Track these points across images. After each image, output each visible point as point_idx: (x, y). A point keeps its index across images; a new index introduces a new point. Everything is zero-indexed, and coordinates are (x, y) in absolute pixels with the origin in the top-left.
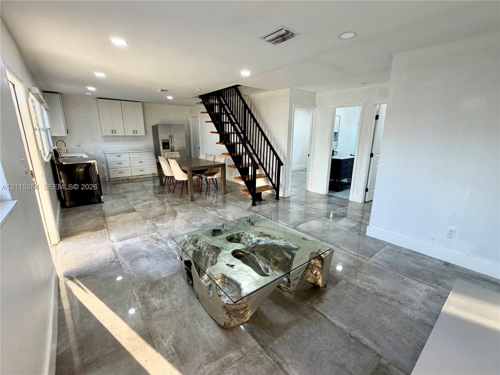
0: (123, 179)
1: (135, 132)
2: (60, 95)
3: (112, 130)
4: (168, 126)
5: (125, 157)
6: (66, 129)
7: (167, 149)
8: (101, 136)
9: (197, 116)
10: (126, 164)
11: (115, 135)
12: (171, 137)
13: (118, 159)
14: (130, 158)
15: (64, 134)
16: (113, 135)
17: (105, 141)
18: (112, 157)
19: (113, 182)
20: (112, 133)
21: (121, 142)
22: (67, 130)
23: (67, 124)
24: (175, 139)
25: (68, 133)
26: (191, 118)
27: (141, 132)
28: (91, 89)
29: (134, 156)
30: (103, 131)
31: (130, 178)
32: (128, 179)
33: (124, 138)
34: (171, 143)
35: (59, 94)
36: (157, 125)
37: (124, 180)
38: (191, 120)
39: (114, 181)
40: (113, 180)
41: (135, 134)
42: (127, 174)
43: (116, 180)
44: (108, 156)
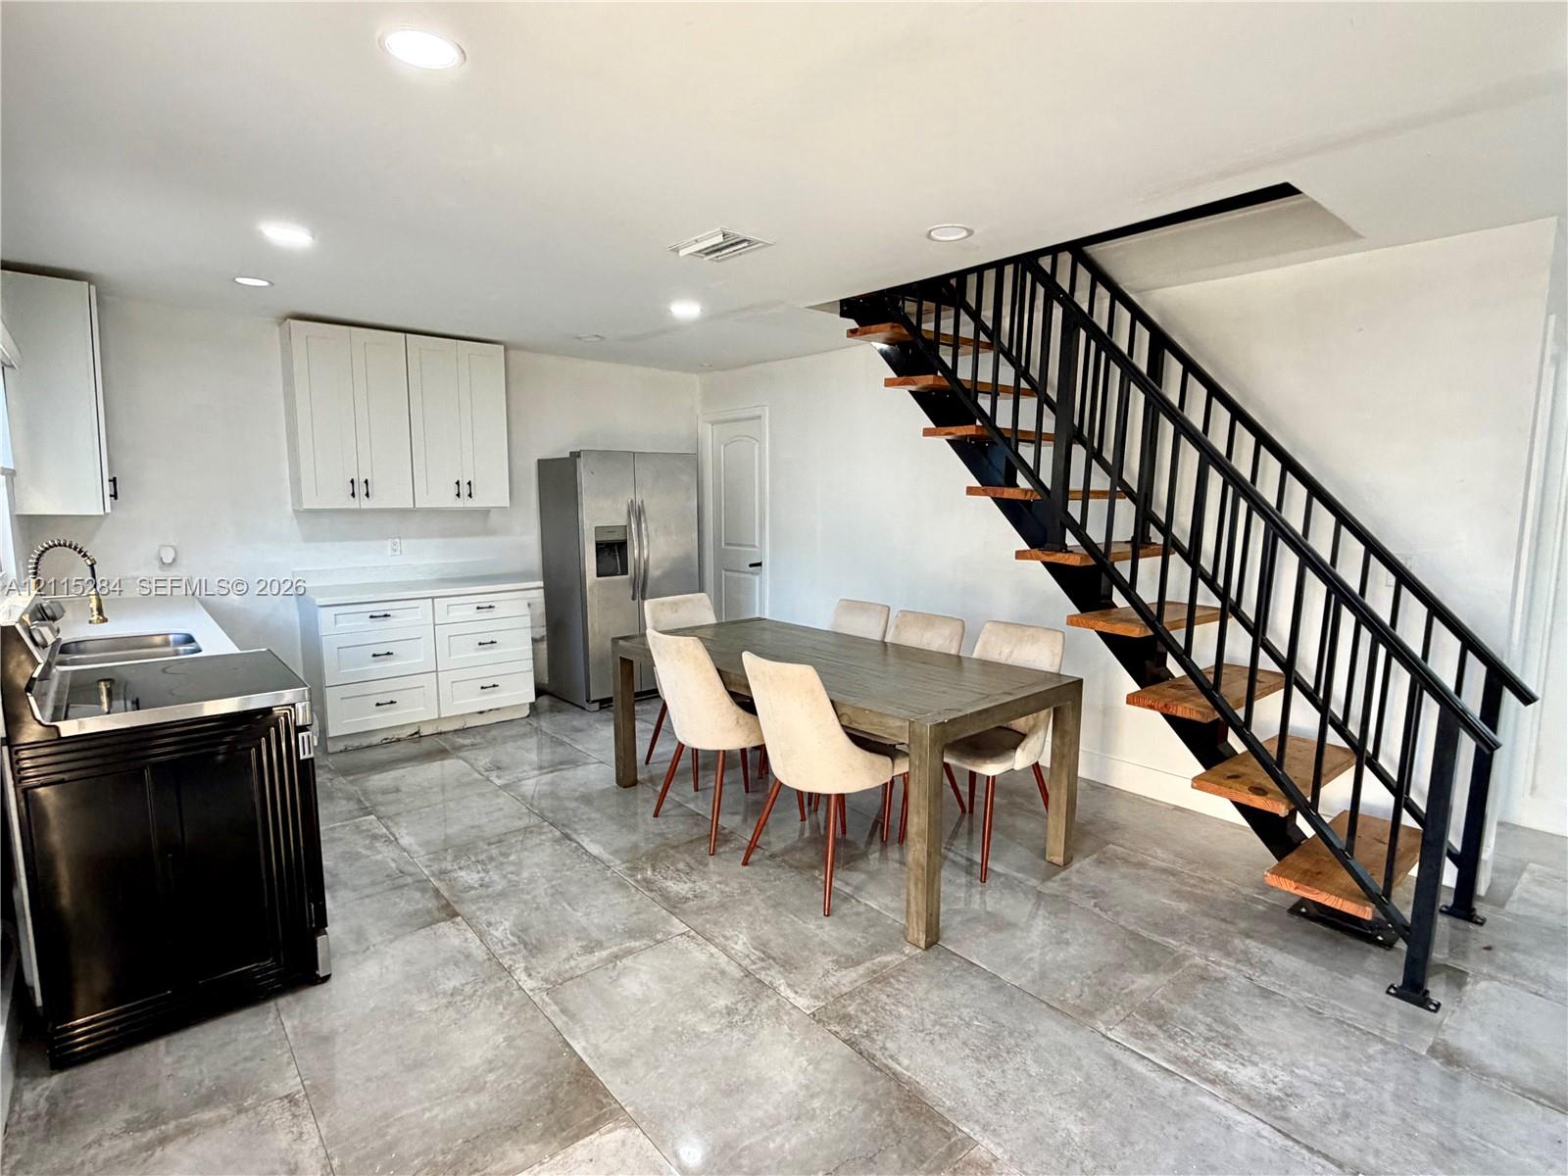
0: (390, 735)
1: (464, 490)
2: (93, 288)
3: (352, 482)
4: (621, 460)
5: (410, 620)
6: (110, 471)
7: (616, 574)
8: (289, 508)
9: (757, 412)
10: (413, 658)
11: (366, 504)
12: (637, 512)
13: (379, 634)
14: (435, 625)
15: (90, 501)
16: (353, 504)
17: (309, 538)
18: (344, 624)
19: (342, 757)
20: (353, 495)
21: (389, 543)
22: (114, 481)
23: (112, 445)
24: (650, 526)
25: (115, 496)
26: (709, 426)
27: (493, 493)
28: (288, 235)
29: (458, 614)
30: (307, 484)
31: (425, 731)
32: (417, 736)
33: (409, 519)
34: (636, 544)
35: (86, 283)
36: (575, 455)
37: (399, 740)
38: (708, 435)
39: (345, 750)
40: (341, 746)
41: (465, 503)
42: (415, 711)
43: (356, 743)
44: (325, 617)
